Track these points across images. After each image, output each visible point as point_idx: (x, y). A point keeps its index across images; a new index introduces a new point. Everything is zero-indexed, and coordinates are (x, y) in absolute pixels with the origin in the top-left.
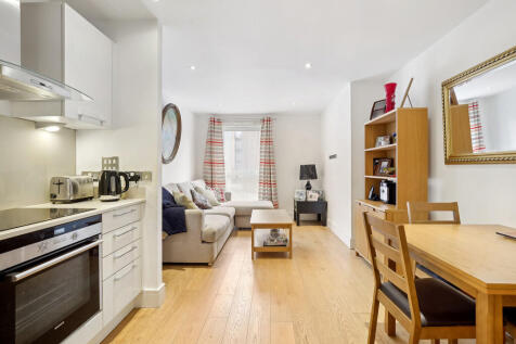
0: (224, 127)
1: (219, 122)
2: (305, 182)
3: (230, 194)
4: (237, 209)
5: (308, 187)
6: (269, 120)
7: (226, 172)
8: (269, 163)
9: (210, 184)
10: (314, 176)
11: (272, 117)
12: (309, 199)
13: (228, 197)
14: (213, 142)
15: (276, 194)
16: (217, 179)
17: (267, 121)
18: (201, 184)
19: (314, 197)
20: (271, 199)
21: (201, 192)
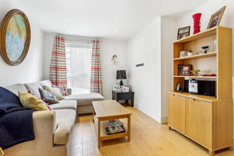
0: (66, 44)
1: (63, 39)
2: (119, 81)
3: (70, 90)
4: (78, 101)
5: (121, 84)
6: (98, 42)
7: (67, 74)
8: (97, 69)
9: (55, 83)
10: (125, 77)
11: (100, 40)
12: (124, 91)
13: (69, 92)
14: (57, 53)
15: (102, 89)
16: (60, 79)
17: (97, 42)
18: (48, 83)
19: (126, 90)
20: (99, 92)
21: (48, 90)
